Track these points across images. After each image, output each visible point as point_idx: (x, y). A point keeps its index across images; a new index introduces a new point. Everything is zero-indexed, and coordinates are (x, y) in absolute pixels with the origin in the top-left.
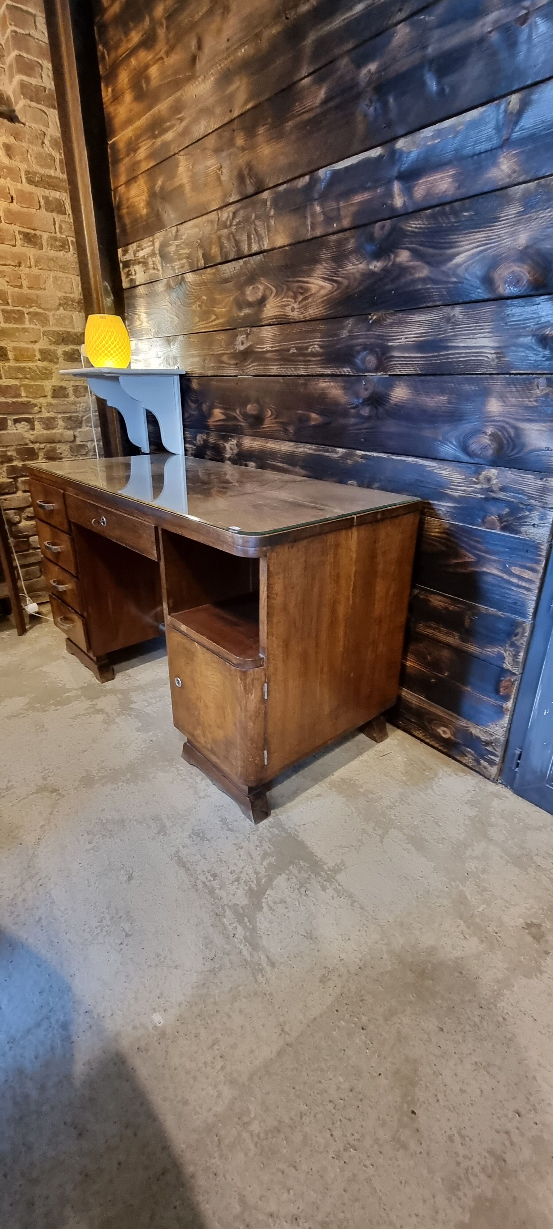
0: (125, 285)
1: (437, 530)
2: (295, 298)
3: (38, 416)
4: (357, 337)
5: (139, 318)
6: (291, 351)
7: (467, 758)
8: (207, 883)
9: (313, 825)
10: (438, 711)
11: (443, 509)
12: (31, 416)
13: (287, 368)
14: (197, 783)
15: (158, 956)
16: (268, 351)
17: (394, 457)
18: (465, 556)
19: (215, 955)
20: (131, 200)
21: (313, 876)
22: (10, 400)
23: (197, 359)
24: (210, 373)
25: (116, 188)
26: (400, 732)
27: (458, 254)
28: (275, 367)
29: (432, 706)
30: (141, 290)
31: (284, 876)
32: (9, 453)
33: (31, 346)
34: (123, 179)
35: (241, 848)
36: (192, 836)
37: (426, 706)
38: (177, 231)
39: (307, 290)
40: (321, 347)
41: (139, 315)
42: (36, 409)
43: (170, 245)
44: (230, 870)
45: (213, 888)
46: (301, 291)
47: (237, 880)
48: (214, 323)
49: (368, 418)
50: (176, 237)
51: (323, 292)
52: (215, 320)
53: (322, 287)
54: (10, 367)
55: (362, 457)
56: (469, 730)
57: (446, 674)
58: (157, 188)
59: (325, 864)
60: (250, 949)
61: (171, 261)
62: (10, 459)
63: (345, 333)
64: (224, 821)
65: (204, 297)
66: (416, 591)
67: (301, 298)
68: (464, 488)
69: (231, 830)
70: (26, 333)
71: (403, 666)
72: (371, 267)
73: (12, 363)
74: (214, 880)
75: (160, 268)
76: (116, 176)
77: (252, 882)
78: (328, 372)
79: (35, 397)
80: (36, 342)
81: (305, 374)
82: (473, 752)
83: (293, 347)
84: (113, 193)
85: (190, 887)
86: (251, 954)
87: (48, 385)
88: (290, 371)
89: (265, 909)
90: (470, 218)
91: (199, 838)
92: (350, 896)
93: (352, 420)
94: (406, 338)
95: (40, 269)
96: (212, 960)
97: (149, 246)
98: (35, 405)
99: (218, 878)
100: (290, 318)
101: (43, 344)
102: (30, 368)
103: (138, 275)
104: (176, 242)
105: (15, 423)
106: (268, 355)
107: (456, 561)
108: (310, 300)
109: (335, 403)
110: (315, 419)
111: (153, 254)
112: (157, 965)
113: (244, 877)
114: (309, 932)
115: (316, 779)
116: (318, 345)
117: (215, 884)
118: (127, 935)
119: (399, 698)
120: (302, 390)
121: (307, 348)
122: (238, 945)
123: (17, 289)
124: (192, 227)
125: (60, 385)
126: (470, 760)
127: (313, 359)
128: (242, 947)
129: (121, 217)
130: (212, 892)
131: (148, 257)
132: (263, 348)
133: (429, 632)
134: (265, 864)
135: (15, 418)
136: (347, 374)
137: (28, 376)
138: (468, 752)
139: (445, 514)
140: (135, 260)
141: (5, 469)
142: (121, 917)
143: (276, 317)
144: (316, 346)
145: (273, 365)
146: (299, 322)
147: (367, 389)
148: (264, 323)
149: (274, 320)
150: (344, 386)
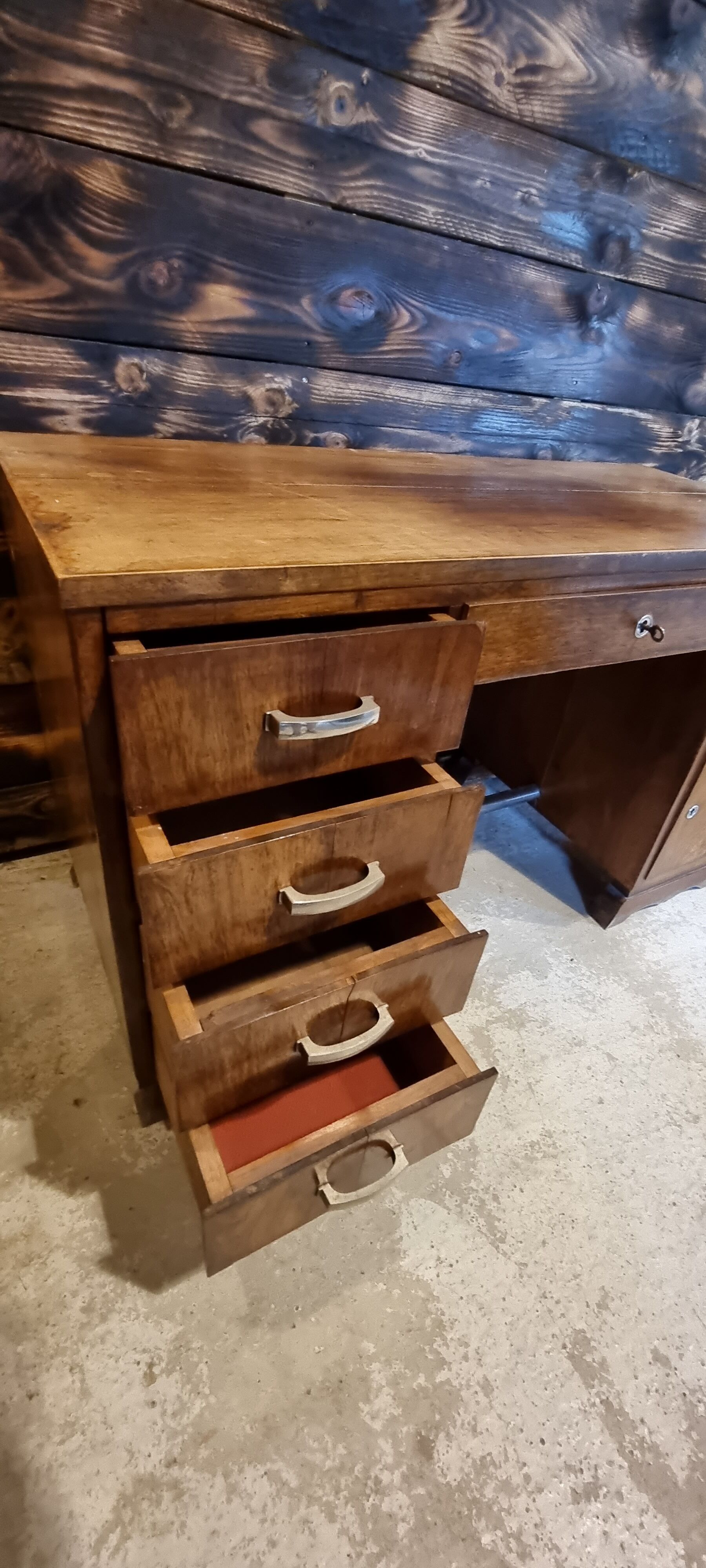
2: (511, 54)
6: (479, 183)
13: (463, 219)
16: (420, 162)
17: (610, 409)
28: (431, 209)
39: (541, 50)
40: (542, 196)
46: (528, 44)
51: (568, 75)
53: (571, 65)
67: (523, 61)
68: (668, 443)
78: (545, 252)
81: (500, 244)
83: (485, 175)
88: (468, 229)
94: (665, 229)
106: (420, 173)
108: (540, 78)
110: (507, 342)
116: (538, 189)
121: (516, 189)
127: (521, 216)
136: (574, 264)
144: (534, 191)
145: (428, 202)
146: (507, 118)
147: (599, 299)
148: (418, 75)
149: (448, 83)
150: (568, 286)
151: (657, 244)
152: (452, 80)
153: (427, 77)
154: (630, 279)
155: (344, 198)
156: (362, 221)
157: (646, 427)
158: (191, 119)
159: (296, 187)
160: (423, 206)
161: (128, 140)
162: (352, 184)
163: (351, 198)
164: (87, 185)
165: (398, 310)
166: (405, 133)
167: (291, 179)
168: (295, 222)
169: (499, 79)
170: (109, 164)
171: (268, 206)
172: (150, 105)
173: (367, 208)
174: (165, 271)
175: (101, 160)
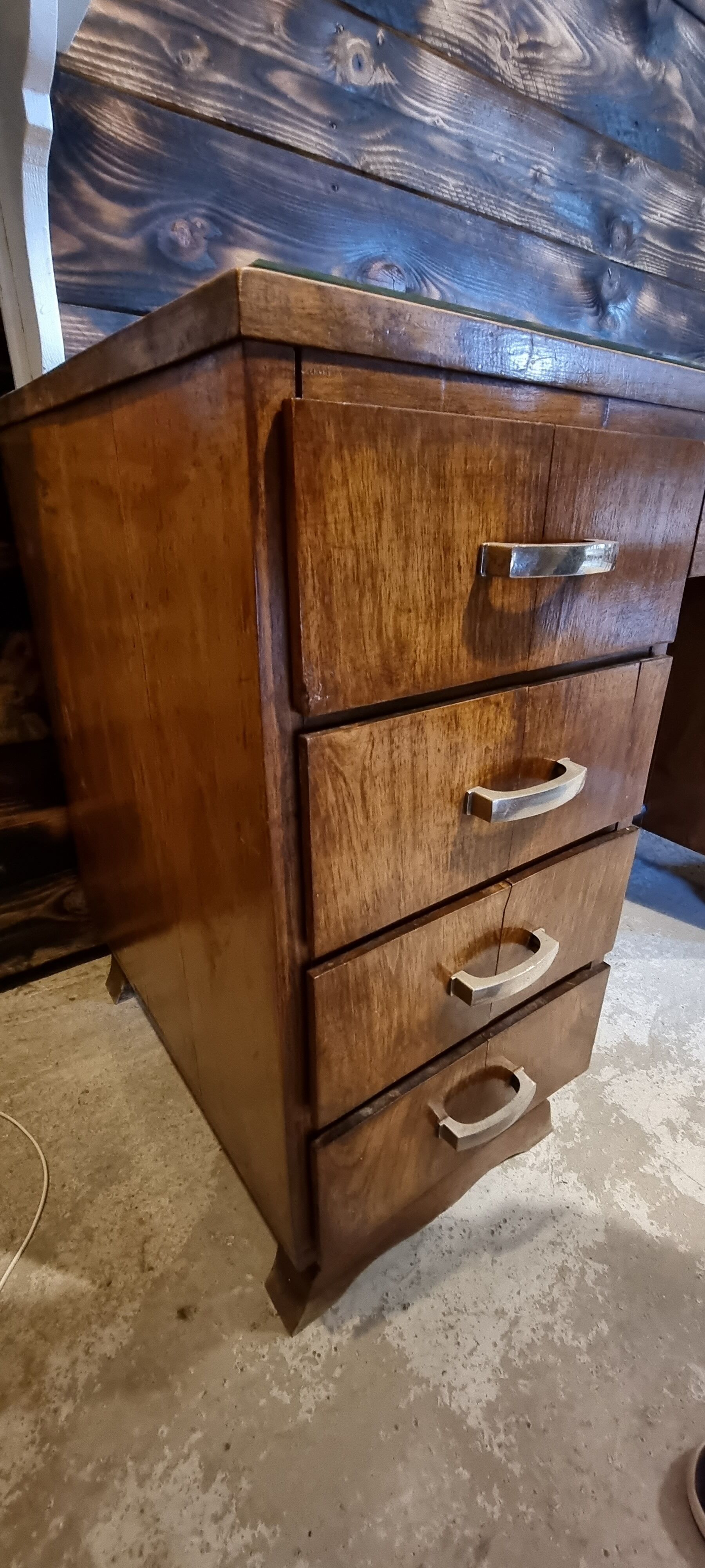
2: (514, 27)
4: (607, 184)
6: (494, 157)
13: (482, 195)
16: (438, 130)
28: (452, 181)
39: (540, 27)
40: (552, 175)
46: (528, 19)
51: (566, 55)
53: (568, 44)
63: (592, 167)
67: (525, 36)
78: (559, 233)
81: (517, 223)
88: (487, 205)
94: (661, 216)
108: (542, 55)
116: (549, 168)
136: (586, 247)
144: (544, 169)
145: (447, 174)
146: (513, 92)
147: (611, 285)
148: (429, 40)
149: (458, 51)
150: (583, 270)
151: (655, 230)
152: (462, 49)
153: (438, 43)
154: (636, 266)
155: (368, 164)
156: (386, 189)
158: (208, 61)
159: (319, 147)
160: (443, 177)
161: (143, 82)
162: (375, 149)
163: (374, 163)
164: (99, 126)
165: (426, 286)
166: (423, 99)
167: (313, 138)
168: (320, 185)
169: (504, 52)
170: (121, 104)
171: (293, 166)
172: (164, 44)
173: (389, 174)
174: (187, 231)
175: (112, 99)
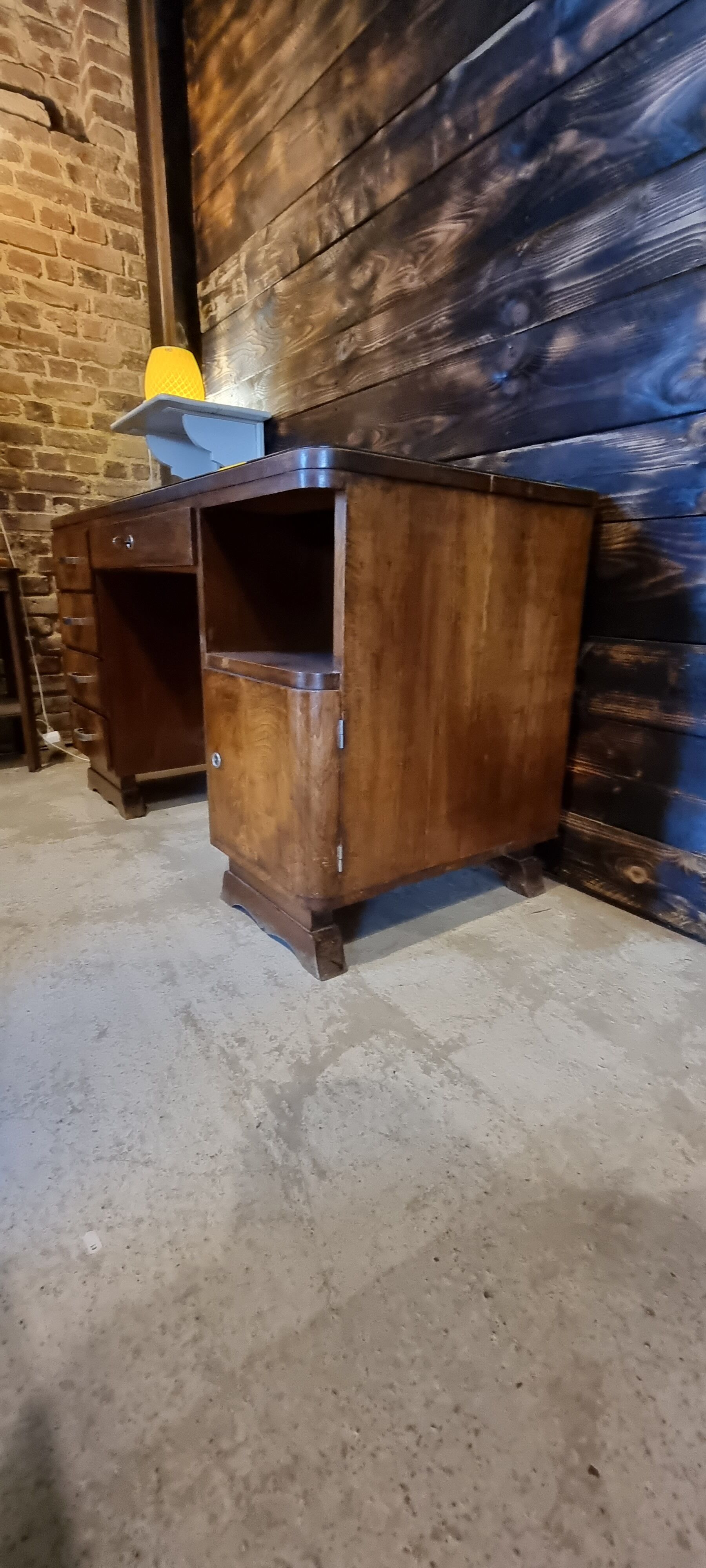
0: (204, 327)
1: (621, 539)
2: (414, 262)
3: (85, 498)
4: (502, 283)
5: (218, 366)
6: (409, 338)
7: (675, 914)
8: (228, 1050)
9: (415, 987)
10: (627, 839)
11: (630, 502)
12: (76, 497)
13: (404, 364)
14: (238, 928)
15: (120, 1144)
16: (377, 350)
17: (554, 444)
18: (668, 568)
19: (220, 1151)
20: (216, 214)
21: (409, 1051)
22: (51, 473)
23: (286, 394)
24: (302, 407)
25: (199, 207)
26: (563, 889)
27: (650, 103)
28: (387, 369)
29: (617, 833)
30: (222, 327)
31: (359, 1049)
32: (44, 541)
33: (83, 408)
34: (206, 192)
35: (294, 1008)
36: (216, 989)
37: (606, 835)
38: (268, 232)
39: (430, 243)
40: (449, 317)
41: (219, 361)
42: (84, 488)
43: (259, 252)
44: (268, 1036)
45: (237, 1057)
46: (423, 248)
47: (279, 1049)
48: (309, 337)
49: (516, 397)
50: (266, 240)
51: (454, 237)
52: (310, 332)
53: (451, 232)
54: (54, 432)
55: (507, 459)
56: (677, 863)
57: (638, 775)
58: (246, 187)
59: (432, 1038)
60: (284, 1146)
61: (261, 273)
62: (43, 550)
63: (483, 284)
64: (271, 974)
65: (298, 306)
66: (589, 646)
67: (422, 258)
68: (663, 459)
69: (281, 986)
70: (78, 392)
71: (569, 776)
72: (521, 175)
73: (57, 427)
74: (239, 1046)
75: (245, 288)
76: (199, 193)
77: (304, 1053)
78: (459, 349)
79: (82, 473)
80: (89, 404)
81: (427, 364)
82: (685, 901)
83: (411, 331)
84: (194, 214)
85: (198, 1052)
86: (285, 1156)
87: (101, 460)
88: (408, 366)
89: (320, 1092)
90: (669, 44)
91: (226, 993)
92: (473, 1083)
93: (492, 408)
94: (572, 258)
95: (102, 316)
96: (212, 1157)
97: (233, 266)
98: (82, 483)
99: (246, 1044)
100: (407, 292)
101: (98, 407)
102: (79, 436)
103: (219, 309)
104: (266, 247)
105: (54, 504)
106: (378, 355)
107: (652, 581)
108: (435, 256)
109: (470, 390)
110: (442, 423)
111: (238, 274)
112: (113, 1158)
113: (290, 1046)
114: (394, 1130)
115: (428, 933)
116: (445, 315)
117: (241, 1052)
118: (74, 1110)
119: (563, 829)
120: (422, 388)
121: (429, 326)
122: (265, 1141)
123: (70, 337)
124: (286, 218)
125: (116, 461)
126: (682, 917)
127: (438, 338)
128: (270, 1143)
129: (202, 243)
130: (233, 1063)
131: (232, 280)
132: (372, 347)
133: (610, 708)
134: (329, 1031)
135: (54, 497)
136: (486, 342)
137: (76, 446)
138: (679, 902)
139: (634, 510)
140: (217, 290)
141: (36, 561)
142: (71, 1084)
143: (389, 298)
147: (513, 355)
150: (482, 362)
154: (546, 321)
155: (350, 390)
157: (615, 449)
160: (382, 371)
162: (351, 381)
166: (370, 342)
